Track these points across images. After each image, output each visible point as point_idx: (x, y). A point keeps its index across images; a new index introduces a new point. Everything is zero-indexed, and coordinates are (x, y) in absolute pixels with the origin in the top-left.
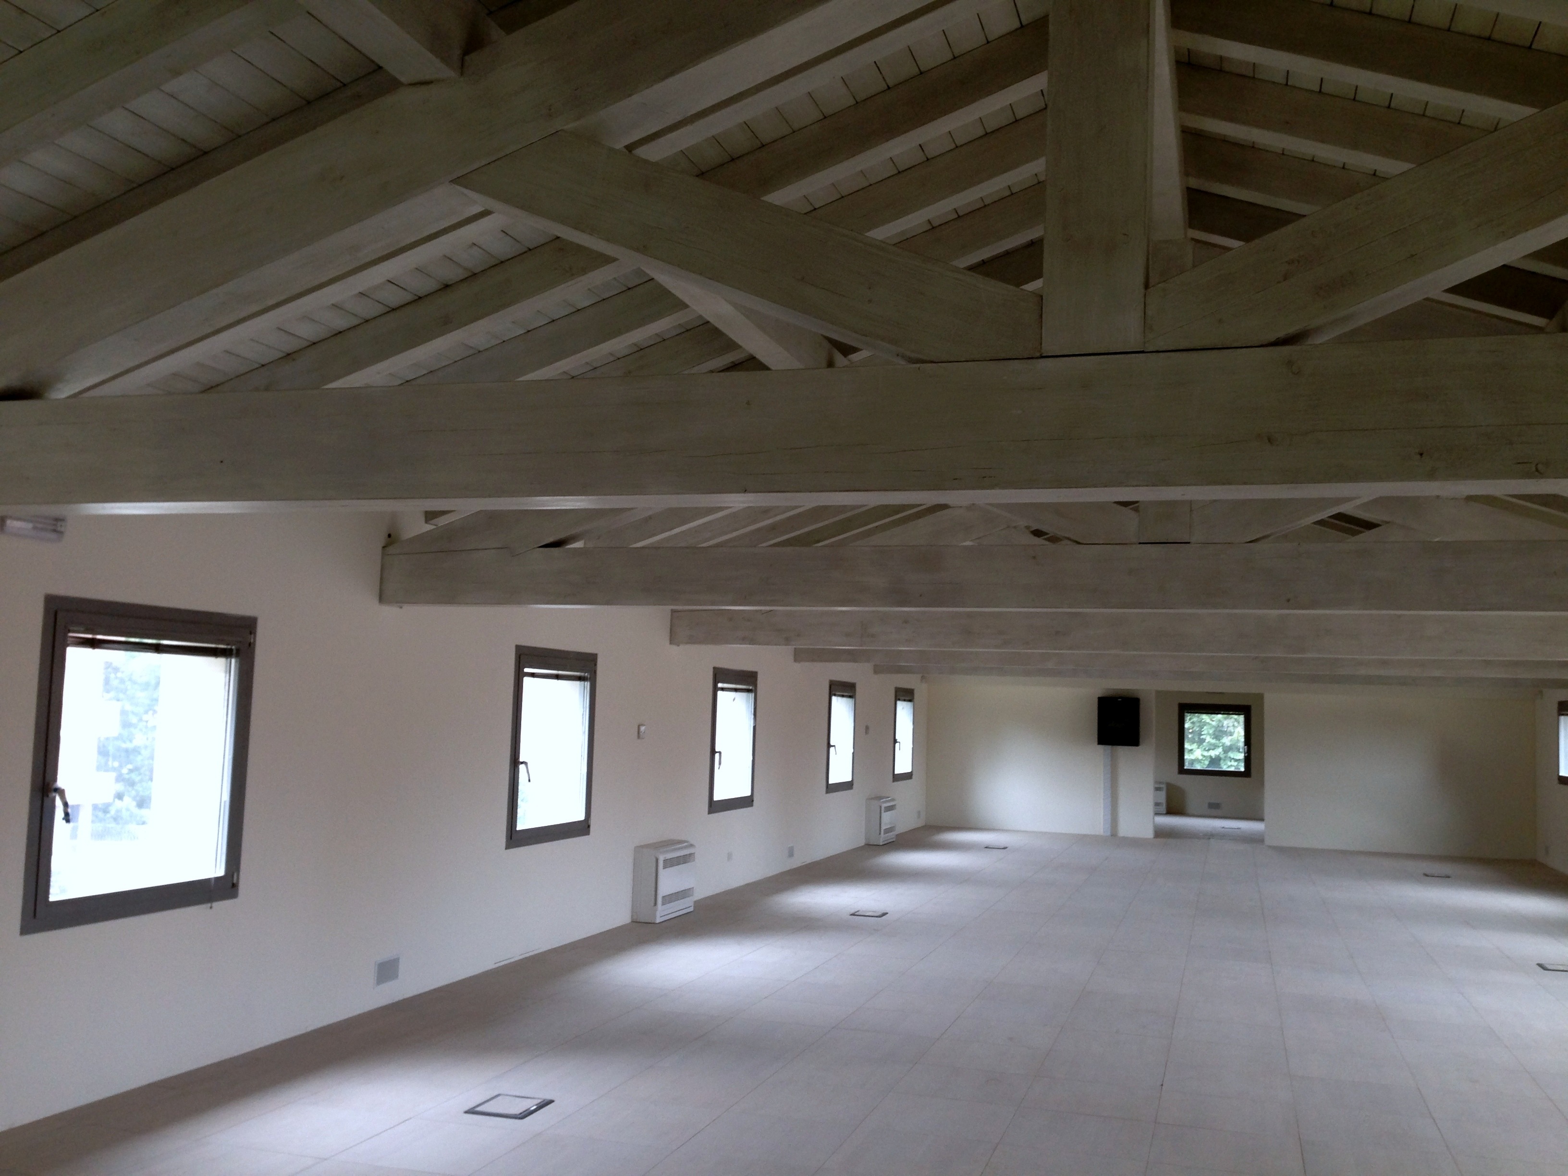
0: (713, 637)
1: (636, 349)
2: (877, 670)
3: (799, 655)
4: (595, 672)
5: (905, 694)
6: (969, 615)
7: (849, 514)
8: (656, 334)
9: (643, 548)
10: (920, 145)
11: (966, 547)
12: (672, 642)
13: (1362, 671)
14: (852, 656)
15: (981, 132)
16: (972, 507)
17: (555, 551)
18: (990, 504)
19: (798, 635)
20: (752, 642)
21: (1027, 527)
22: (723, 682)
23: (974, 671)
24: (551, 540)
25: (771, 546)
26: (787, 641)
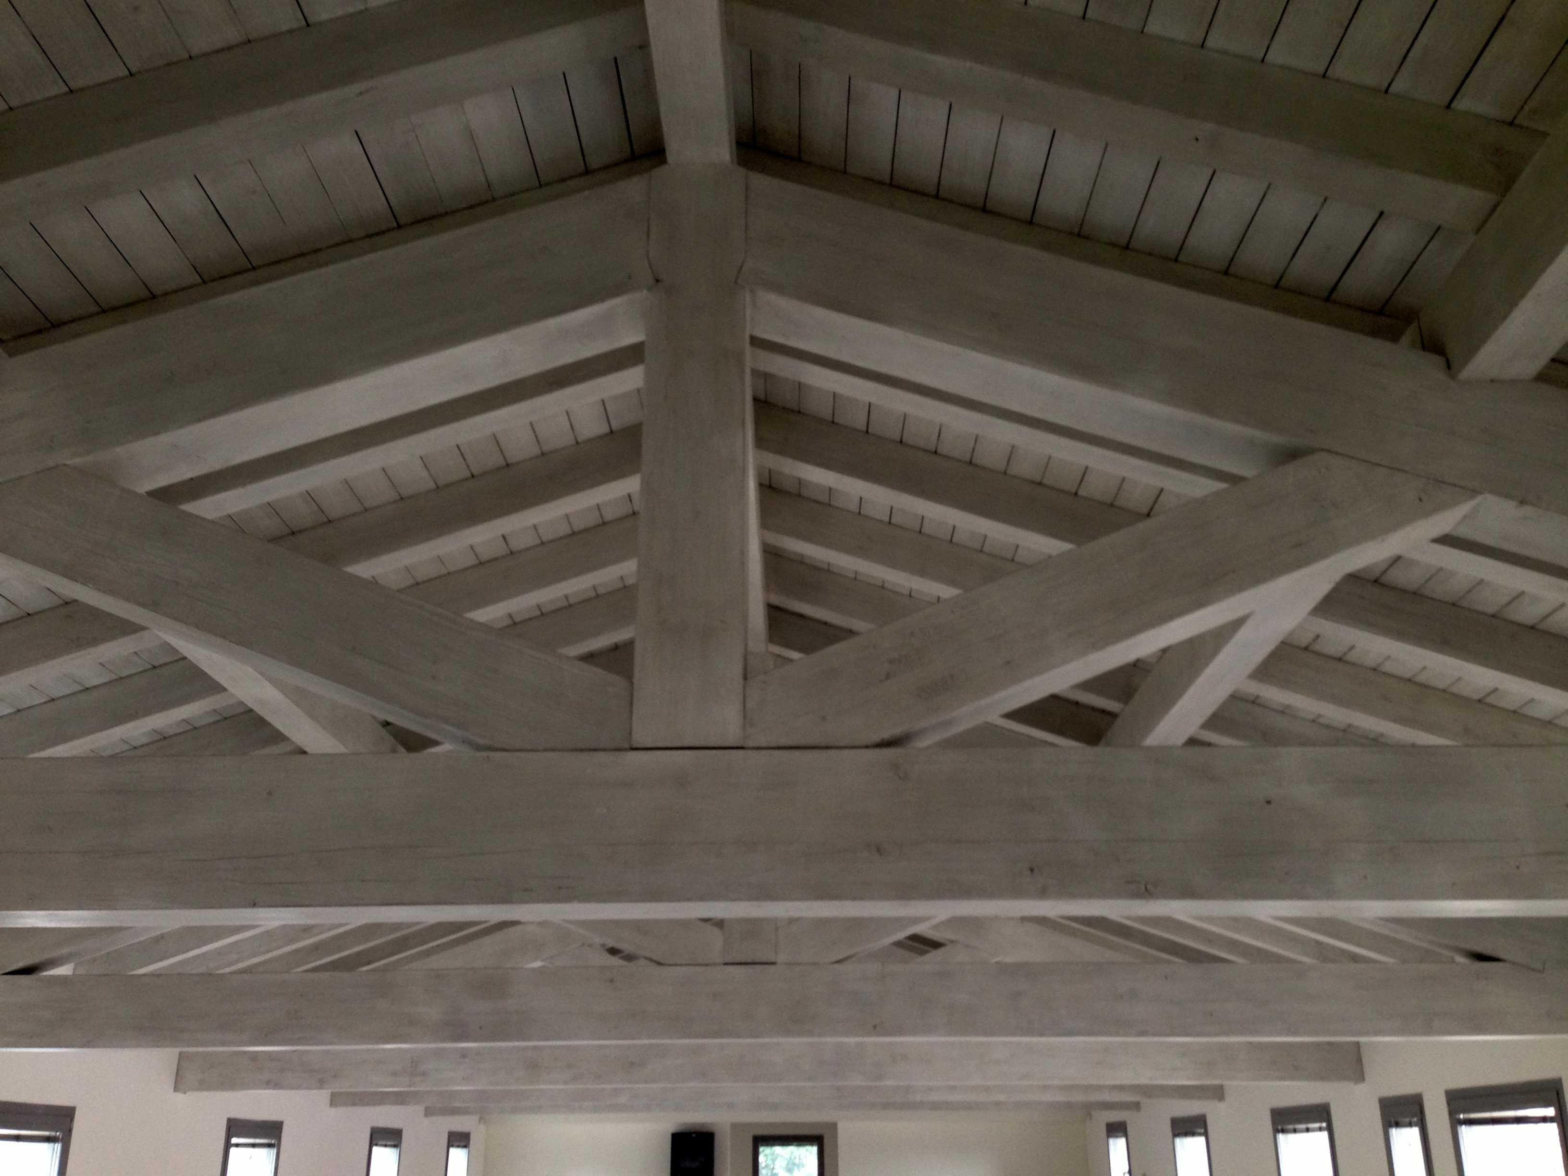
0: (229, 1083)
1: (159, 737)
2: (429, 1112)
3: (336, 1100)
4: (70, 1130)
5: (460, 1139)
6: (535, 1048)
7: (405, 932)
8: (184, 720)
9: (144, 975)
10: (504, 537)
11: (534, 969)
12: (176, 1089)
13: (935, 1097)
14: (400, 1099)
15: (567, 530)
16: (543, 924)
17: (24, 979)
18: (564, 921)
19: (335, 1076)
20: (278, 1086)
21: (603, 945)
22: (238, 1136)
23: (538, 1109)
24: (20, 965)
25: (307, 971)
26: (321, 1084)
